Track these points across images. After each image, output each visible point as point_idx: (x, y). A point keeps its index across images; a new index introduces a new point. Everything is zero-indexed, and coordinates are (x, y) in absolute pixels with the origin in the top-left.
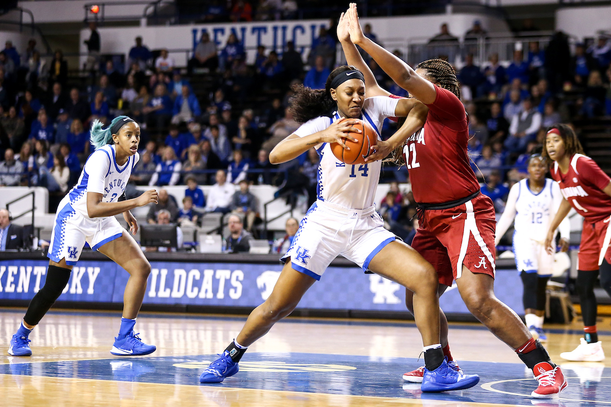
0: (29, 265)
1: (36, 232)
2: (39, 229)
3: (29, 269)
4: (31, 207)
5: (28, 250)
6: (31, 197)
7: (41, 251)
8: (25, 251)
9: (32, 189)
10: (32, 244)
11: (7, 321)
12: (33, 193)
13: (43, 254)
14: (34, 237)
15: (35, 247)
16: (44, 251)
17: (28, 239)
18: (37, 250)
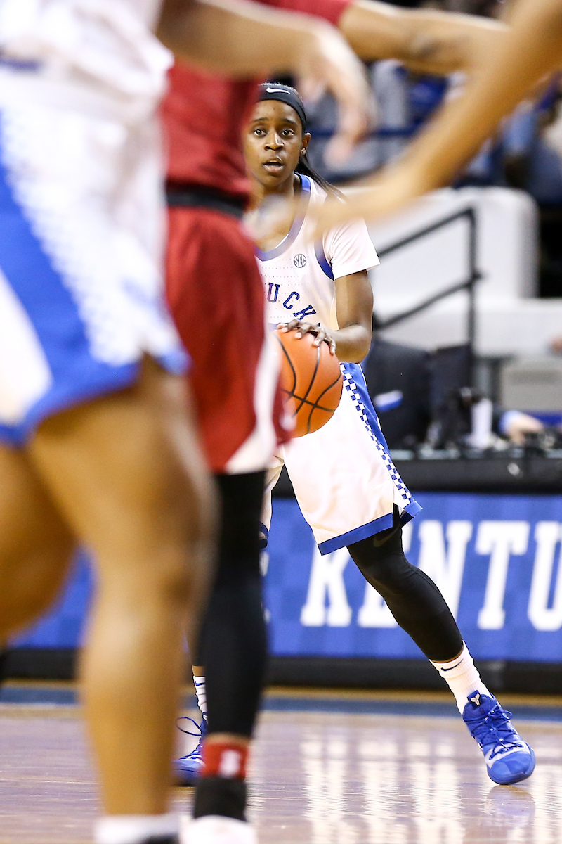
0: (460, 517)
1: (483, 375)
2: (496, 363)
3: (460, 531)
4: (459, 273)
5: (453, 453)
6: (460, 228)
7: (506, 457)
8: (439, 455)
9: (469, 196)
10: (467, 426)
11: (368, 749)
12: (469, 214)
13: (514, 469)
14: (476, 400)
15: (482, 437)
16: (518, 453)
17: (452, 405)
18: (489, 453)
